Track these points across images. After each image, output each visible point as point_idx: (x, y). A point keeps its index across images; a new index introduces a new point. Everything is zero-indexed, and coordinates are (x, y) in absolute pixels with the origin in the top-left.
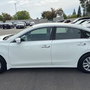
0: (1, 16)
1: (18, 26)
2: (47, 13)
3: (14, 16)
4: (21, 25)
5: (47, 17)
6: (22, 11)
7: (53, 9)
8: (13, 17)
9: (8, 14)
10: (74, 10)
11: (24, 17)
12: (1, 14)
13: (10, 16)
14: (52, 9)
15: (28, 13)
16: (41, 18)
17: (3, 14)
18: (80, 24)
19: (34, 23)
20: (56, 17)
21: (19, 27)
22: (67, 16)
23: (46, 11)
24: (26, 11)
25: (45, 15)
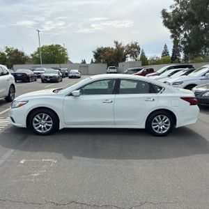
0: (3, 54)
1: (47, 77)
2: (106, 53)
3: (32, 55)
4: (52, 75)
5: (106, 60)
6: (52, 46)
7: (119, 43)
8: (31, 57)
9: (20, 50)
10: (166, 47)
11: (55, 58)
12: (3, 51)
13: (23, 54)
14: (117, 43)
15: (64, 50)
16: (92, 62)
17: (8, 50)
18: (169, 76)
19: (77, 71)
20: (124, 60)
21: (49, 79)
22: (148, 59)
23: (104, 47)
24: (59, 46)
25: (102, 56)
